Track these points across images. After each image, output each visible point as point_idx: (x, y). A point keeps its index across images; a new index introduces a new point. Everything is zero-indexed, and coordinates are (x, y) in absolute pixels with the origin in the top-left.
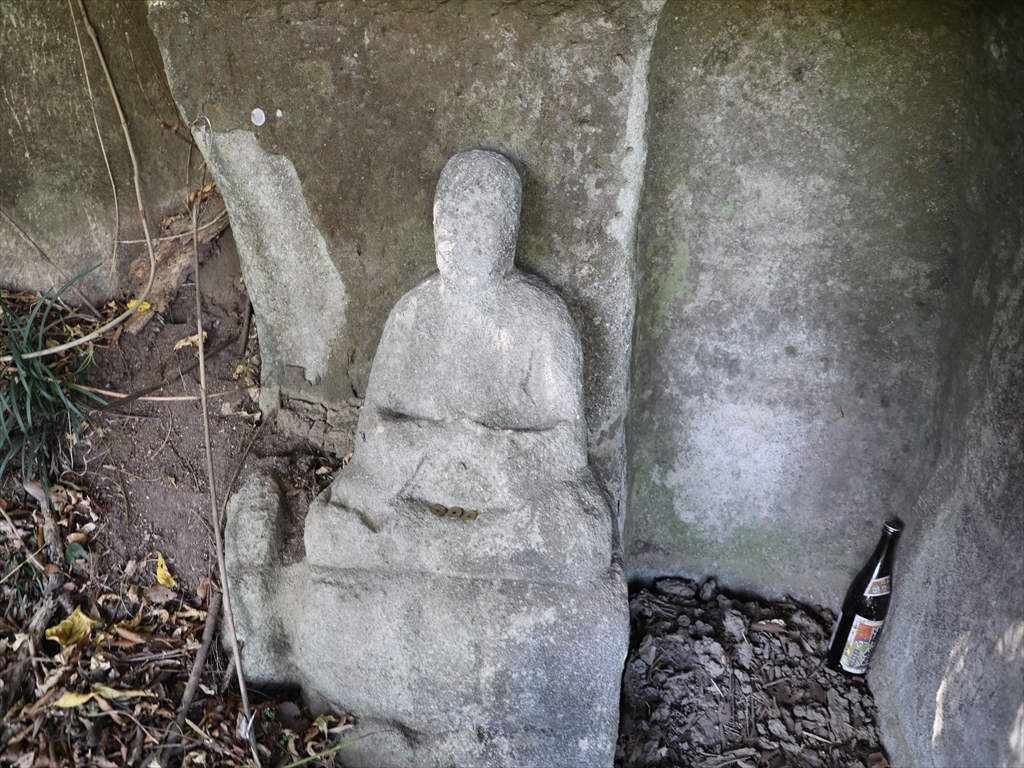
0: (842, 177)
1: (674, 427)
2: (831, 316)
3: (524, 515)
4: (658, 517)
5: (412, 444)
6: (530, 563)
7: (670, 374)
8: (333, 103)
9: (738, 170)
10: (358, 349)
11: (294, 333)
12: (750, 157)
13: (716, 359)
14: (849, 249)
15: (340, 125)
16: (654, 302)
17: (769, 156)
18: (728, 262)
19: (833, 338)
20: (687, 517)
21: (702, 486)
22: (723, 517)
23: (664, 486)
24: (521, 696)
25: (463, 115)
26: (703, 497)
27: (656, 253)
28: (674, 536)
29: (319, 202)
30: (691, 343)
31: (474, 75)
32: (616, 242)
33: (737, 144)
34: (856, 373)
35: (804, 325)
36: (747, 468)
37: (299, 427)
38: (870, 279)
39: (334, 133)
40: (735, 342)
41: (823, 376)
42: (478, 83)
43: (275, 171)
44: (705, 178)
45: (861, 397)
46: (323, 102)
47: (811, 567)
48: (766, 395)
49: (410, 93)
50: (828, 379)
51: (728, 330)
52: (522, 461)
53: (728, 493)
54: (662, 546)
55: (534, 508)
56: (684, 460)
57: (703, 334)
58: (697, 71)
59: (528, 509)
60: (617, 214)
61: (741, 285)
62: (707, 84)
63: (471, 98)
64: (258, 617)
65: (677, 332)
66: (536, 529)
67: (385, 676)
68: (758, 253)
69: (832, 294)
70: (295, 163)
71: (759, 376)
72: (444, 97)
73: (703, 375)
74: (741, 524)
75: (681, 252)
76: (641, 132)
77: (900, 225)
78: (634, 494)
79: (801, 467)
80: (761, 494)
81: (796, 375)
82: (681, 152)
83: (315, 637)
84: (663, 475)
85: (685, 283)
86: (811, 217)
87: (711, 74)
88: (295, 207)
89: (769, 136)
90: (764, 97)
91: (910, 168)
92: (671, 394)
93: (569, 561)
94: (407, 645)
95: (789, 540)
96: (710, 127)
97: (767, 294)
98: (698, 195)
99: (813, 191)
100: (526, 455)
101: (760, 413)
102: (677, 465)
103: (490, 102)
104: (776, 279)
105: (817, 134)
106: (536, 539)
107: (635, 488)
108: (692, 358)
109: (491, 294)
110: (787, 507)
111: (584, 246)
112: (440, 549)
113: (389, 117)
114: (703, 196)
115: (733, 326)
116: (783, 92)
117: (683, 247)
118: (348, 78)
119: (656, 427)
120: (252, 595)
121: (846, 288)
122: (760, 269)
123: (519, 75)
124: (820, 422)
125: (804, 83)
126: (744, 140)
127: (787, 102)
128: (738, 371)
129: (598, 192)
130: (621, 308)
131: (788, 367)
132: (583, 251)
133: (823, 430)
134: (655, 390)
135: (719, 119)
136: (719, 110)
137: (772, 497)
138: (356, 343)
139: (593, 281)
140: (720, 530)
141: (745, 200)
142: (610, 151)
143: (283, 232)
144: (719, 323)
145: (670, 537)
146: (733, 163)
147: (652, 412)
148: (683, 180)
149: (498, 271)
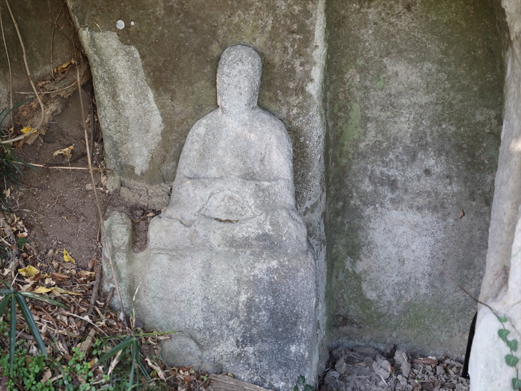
0: (441, 63)
1: (358, 228)
2: (448, 147)
3: (262, 217)
4: (351, 296)
5: (206, 187)
6: (265, 240)
7: (354, 190)
8: (162, 19)
9: (384, 60)
10: (168, 155)
11: (130, 146)
12: (390, 53)
13: (382, 180)
14: (451, 105)
15: (166, 31)
16: (341, 142)
17: (400, 52)
18: (384, 116)
19: (451, 161)
20: (371, 295)
21: (379, 271)
22: (395, 293)
23: (354, 272)
24: (260, 314)
25: (231, 28)
26: (381, 279)
27: (340, 110)
28: (364, 312)
29: (152, 71)
30: (365, 169)
31: (238, 8)
32: (311, 96)
33: (382, 46)
34: (468, 184)
35: (432, 154)
36: (408, 256)
37: (133, 196)
38: (466, 122)
39: (162, 35)
40: (393, 168)
41: (449, 188)
42: (240, 12)
43: (127, 54)
44: (366, 65)
45: (473, 200)
46: (157, 19)
47: (459, 331)
48: (416, 204)
49: (204, 16)
50: (452, 190)
51: (388, 159)
52: (261, 194)
53: (397, 276)
54: (355, 320)
55: (267, 214)
56: (366, 252)
57: (372, 163)
58: (356, 6)
59: (264, 215)
60: (312, 80)
61: (393, 130)
62: (362, 13)
63: (236, 19)
64: (124, 272)
65: (356, 161)
66: (268, 223)
67: (190, 304)
68: (400, 109)
69: (446, 133)
70: (139, 50)
71: (410, 191)
72: (222, 18)
73: (375, 191)
74: (409, 300)
75: (355, 110)
76: (323, 38)
77: (475, 89)
78: (334, 278)
79: (443, 253)
80: (419, 275)
81: (432, 188)
82: (351, 50)
83: (154, 282)
84: (353, 263)
85: (359, 129)
86: (427, 86)
87: (363, 8)
88: (137, 74)
89: (398, 41)
90: (393, 20)
91: (474, 56)
92: (355, 205)
93: (284, 239)
94: (203, 283)
95: (442, 311)
96: (366, 36)
97: (409, 135)
98: (362, 75)
99: (427, 71)
100: (263, 190)
101: (413, 217)
102: (362, 256)
103: (246, 22)
104: (412, 125)
105: (424, 39)
106: (268, 227)
107: (334, 274)
108: (367, 179)
109: (245, 116)
110: (438, 284)
111: (294, 98)
112: (220, 234)
113: (192, 28)
114: (365, 76)
115: (390, 157)
116: (402, 17)
117: (356, 107)
118: (172, 7)
119: (346, 228)
120: (121, 261)
121: (453, 129)
122: (403, 119)
123: (261, 9)
124: (451, 220)
125: (412, 12)
126: (386, 43)
127: (405, 22)
128: (397, 188)
129: (301, 68)
130: (315, 132)
131: (427, 184)
132: (294, 100)
133: (453, 226)
134: (345, 202)
135: (370, 32)
136: (369, 27)
137: (427, 276)
138: (167, 152)
139: (299, 117)
140: (394, 304)
141: (389, 78)
142: (307, 47)
143: (129, 88)
144: (382, 156)
145: (360, 312)
146: (381, 57)
147: (343, 217)
148: (353, 66)
149: (250, 104)
